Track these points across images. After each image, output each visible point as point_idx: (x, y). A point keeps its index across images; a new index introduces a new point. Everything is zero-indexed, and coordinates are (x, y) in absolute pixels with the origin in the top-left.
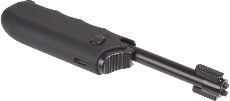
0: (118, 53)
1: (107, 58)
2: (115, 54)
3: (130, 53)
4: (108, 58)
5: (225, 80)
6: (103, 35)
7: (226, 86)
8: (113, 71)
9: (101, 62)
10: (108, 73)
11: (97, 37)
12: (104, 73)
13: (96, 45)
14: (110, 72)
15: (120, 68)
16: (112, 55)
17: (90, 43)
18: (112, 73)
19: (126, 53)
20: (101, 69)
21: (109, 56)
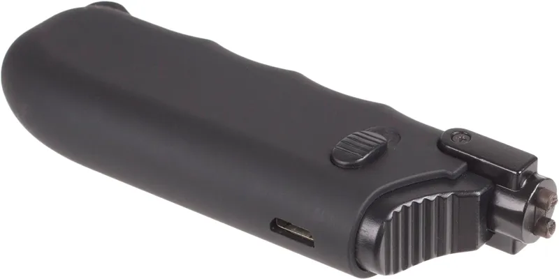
0: (433, 198)
1: (391, 216)
2: (420, 201)
3: (477, 196)
4: (396, 213)
5: (543, 180)
6: (375, 132)
7: (544, 200)
8: (416, 262)
9: (370, 230)
10: (396, 271)
11: (356, 140)
12: (380, 272)
13: (353, 167)
14: (405, 267)
15: (441, 252)
16: (409, 204)
17: (330, 163)
18: (413, 270)
19: (459, 197)
20: (370, 256)
21: (399, 209)
